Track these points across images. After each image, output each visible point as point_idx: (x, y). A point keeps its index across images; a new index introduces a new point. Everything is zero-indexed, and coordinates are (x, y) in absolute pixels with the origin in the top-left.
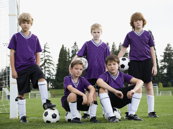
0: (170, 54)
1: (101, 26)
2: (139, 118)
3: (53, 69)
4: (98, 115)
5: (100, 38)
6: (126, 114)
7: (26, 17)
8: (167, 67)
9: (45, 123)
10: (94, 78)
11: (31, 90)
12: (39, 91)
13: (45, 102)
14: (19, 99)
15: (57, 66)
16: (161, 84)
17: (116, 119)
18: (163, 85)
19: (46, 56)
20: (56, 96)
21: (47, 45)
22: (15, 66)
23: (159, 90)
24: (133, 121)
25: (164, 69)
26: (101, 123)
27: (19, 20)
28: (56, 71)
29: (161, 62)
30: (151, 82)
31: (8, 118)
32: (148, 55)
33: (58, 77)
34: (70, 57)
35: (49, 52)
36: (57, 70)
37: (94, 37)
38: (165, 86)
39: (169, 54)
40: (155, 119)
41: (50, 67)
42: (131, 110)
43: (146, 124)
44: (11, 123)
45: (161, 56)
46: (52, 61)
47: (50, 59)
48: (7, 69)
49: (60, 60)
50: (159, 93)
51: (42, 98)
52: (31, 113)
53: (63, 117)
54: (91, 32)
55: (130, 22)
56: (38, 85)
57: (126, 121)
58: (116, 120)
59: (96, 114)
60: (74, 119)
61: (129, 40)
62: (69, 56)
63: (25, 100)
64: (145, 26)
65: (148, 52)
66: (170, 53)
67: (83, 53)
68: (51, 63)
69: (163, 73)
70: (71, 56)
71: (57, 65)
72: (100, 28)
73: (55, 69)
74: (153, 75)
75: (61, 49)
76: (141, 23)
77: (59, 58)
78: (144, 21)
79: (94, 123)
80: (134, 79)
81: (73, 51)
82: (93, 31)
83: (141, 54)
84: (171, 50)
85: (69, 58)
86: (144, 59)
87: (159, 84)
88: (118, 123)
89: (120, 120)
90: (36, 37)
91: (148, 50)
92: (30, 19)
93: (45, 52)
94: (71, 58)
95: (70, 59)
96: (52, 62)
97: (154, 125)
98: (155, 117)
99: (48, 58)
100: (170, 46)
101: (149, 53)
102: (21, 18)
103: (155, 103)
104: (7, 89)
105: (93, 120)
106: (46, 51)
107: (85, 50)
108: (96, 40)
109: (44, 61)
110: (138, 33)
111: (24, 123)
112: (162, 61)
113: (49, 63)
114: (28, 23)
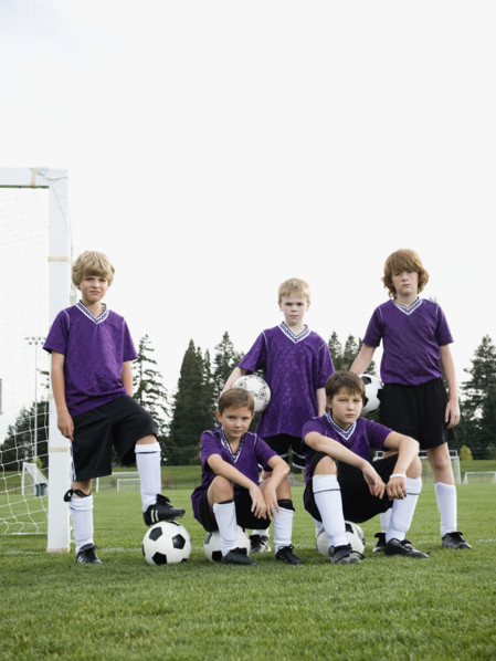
0: (490, 367)
1: (306, 285)
2: (415, 551)
3: (165, 409)
4: (297, 542)
5: (304, 321)
6: (377, 539)
7: (97, 265)
8: (481, 401)
9: (148, 564)
10: (285, 432)
11: (113, 469)
12: (136, 470)
13: (154, 502)
14: (74, 495)
15: (174, 400)
16: (466, 450)
17: (353, 552)
18: (473, 454)
19: (146, 372)
20: (173, 486)
21: (148, 340)
22: (67, 400)
23: (461, 467)
24: (398, 559)
25: (474, 408)
26: (309, 566)
27: (75, 271)
28: (171, 414)
29: (465, 388)
30: (446, 444)
31: (43, 550)
32: (433, 368)
33: (177, 431)
34: (210, 376)
35: (154, 362)
36: (176, 412)
37: (287, 316)
38: (478, 456)
39: (487, 365)
40: (462, 552)
41: (156, 402)
42: (392, 526)
43: (438, 567)
44: (52, 566)
45: (465, 370)
46: (160, 385)
47: (156, 379)
48: (36, 409)
49: (182, 384)
50: (463, 475)
51: (143, 490)
52: (106, 536)
53: (197, 548)
54: (280, 302)
55: (383, 275)
56: (135, 454)
57: (378, 560)
58: (353, 556)
59: (293, 538)
60: (232, 551)
61: (382, 327)
62: (209, 370)
63: (91, 497)
64: (426, 288)
65: (434, 360)
66: (491, 362)
67: (254, 363)
68: (157, 392)
69: (472, 419)
70: (213, 372)
71: (175, 397)
72: (305, 291)
73: (169, 407)
74: (449, 427)
75: (187, 352)
76: (413, 279)
77: (179, 376)
78: (421, 273)
79: (288, 566)
80: (394, 437)
81: (218, 358)
82: (285, 300)
83: (412, 365)
84: (494, 353)
85: (208, 378)
86: (423, 380)
87: (462, 450)
88: (358, 564)
89: (362, 557)
90: (122, 319)
91: (435, 356)
92: (108, 269)
93: (143, 362)
94: (214, 376)
95: (212, 380)
96: (161, 389)
97: (462, 572)
98: (461, 547)
99: (149, 378)
100: (489, 344)
101: (437, 364)
102: (82, 267)
103: (459, 505)
104: (35, 465)
105: (286, 557)
106: (145, 359)
107: (261, 354)
108: (293, 324)
109: (138, 386)
110: (406, 308)
111: (90, 565)
112: (469, 385)
113: (152, 391)
114: (102, 280)
